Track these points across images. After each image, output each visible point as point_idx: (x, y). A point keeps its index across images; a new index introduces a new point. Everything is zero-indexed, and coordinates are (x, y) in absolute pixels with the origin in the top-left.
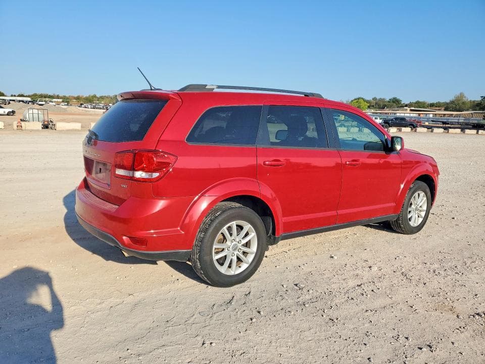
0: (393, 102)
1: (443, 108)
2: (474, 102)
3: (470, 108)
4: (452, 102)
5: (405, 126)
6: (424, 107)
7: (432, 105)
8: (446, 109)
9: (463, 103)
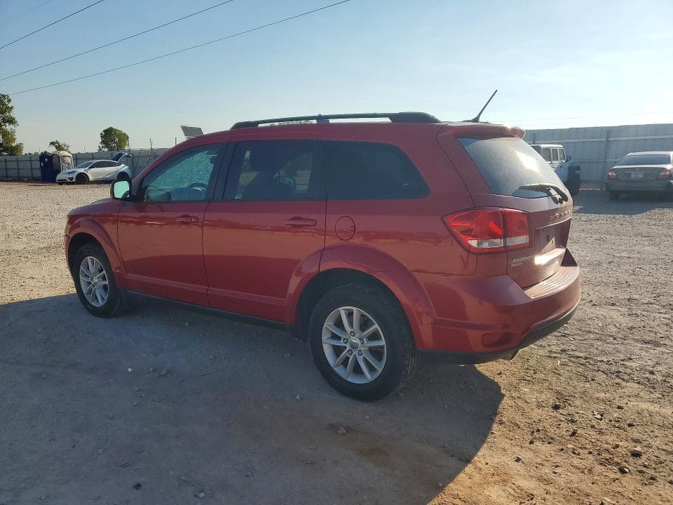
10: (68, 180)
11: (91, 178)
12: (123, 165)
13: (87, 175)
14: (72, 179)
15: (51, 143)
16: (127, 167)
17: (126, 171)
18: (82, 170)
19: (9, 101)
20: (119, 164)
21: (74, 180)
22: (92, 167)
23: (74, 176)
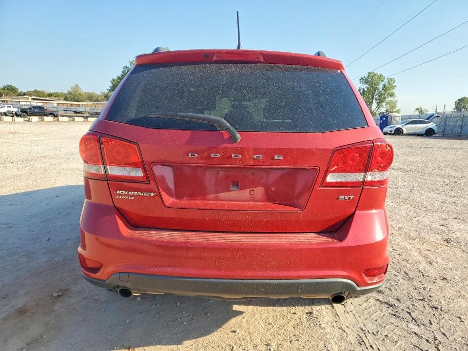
0: (9, 89)
1: (63, 98)
2: (88, 93)
3: (86, 99)
4: (70, 93)
5: (47, 115)
6: (43, 96)
7: (51, 95)
8: (66, 99)
9: (80, 94)
10: (389, 133)
11: (405, 132)
12: (432, 123)
13: (402, 130)
14: (391, 131)
15: (416, 109)
16: (435, 125)
17: (434, 128)
18: (399, 126)
19: (394, 82)
20: (429, 123)
21: (393, 132)
22: (408, 124)
23: (393, 129)
